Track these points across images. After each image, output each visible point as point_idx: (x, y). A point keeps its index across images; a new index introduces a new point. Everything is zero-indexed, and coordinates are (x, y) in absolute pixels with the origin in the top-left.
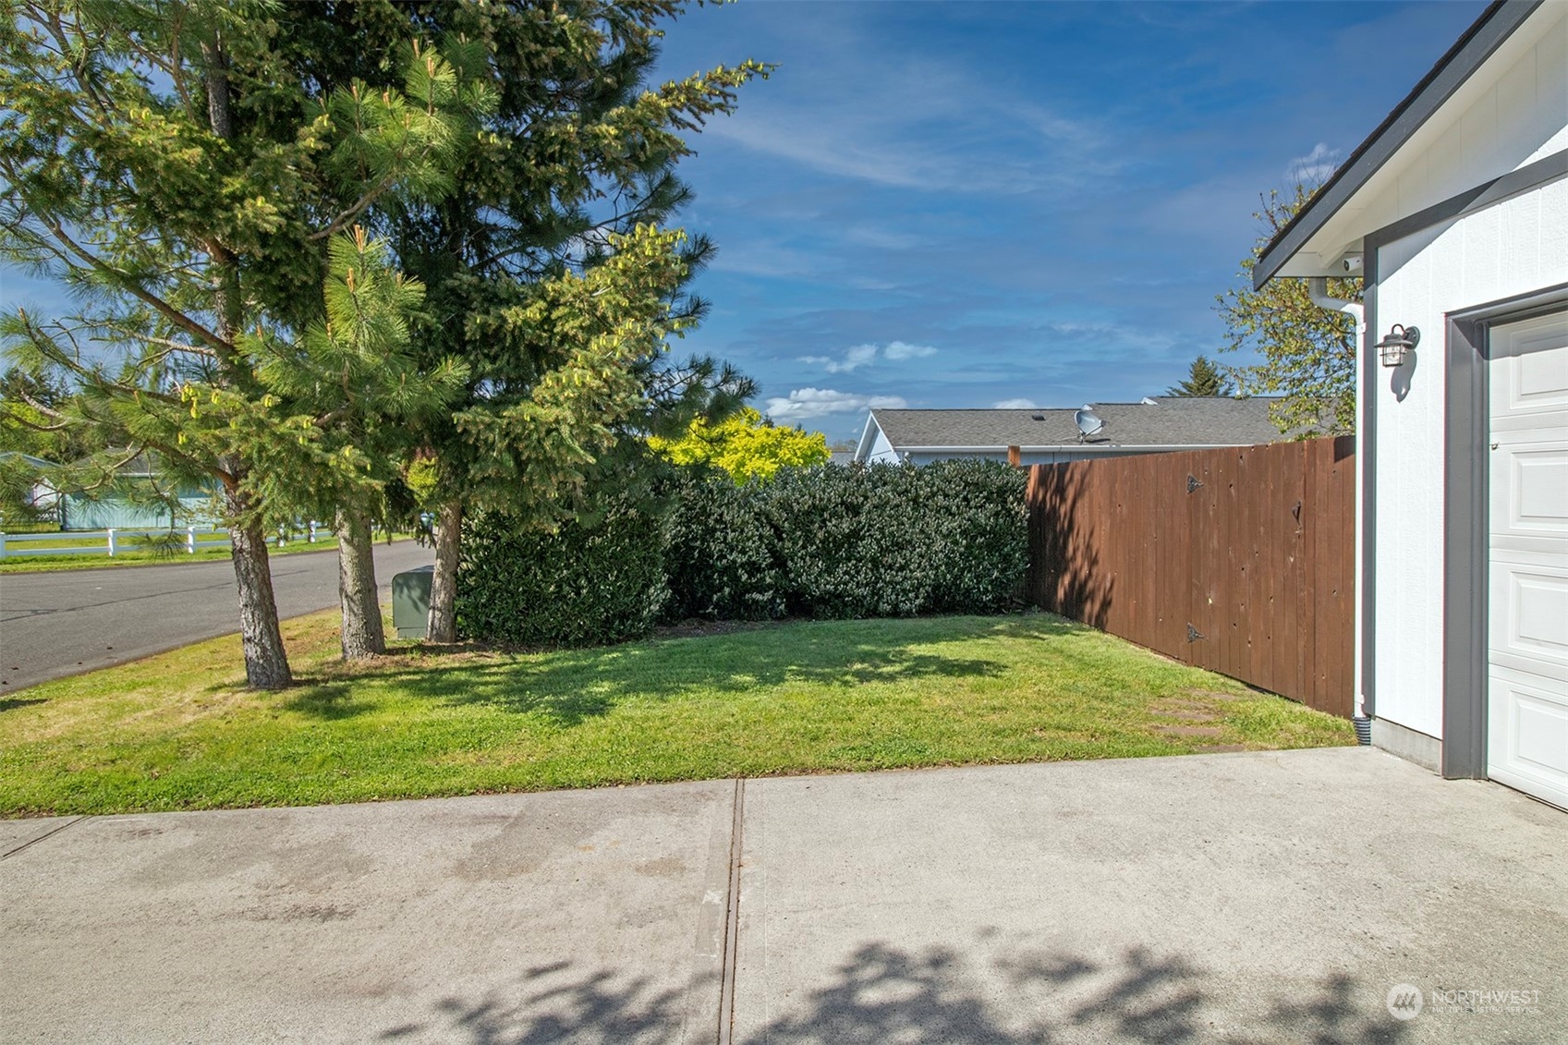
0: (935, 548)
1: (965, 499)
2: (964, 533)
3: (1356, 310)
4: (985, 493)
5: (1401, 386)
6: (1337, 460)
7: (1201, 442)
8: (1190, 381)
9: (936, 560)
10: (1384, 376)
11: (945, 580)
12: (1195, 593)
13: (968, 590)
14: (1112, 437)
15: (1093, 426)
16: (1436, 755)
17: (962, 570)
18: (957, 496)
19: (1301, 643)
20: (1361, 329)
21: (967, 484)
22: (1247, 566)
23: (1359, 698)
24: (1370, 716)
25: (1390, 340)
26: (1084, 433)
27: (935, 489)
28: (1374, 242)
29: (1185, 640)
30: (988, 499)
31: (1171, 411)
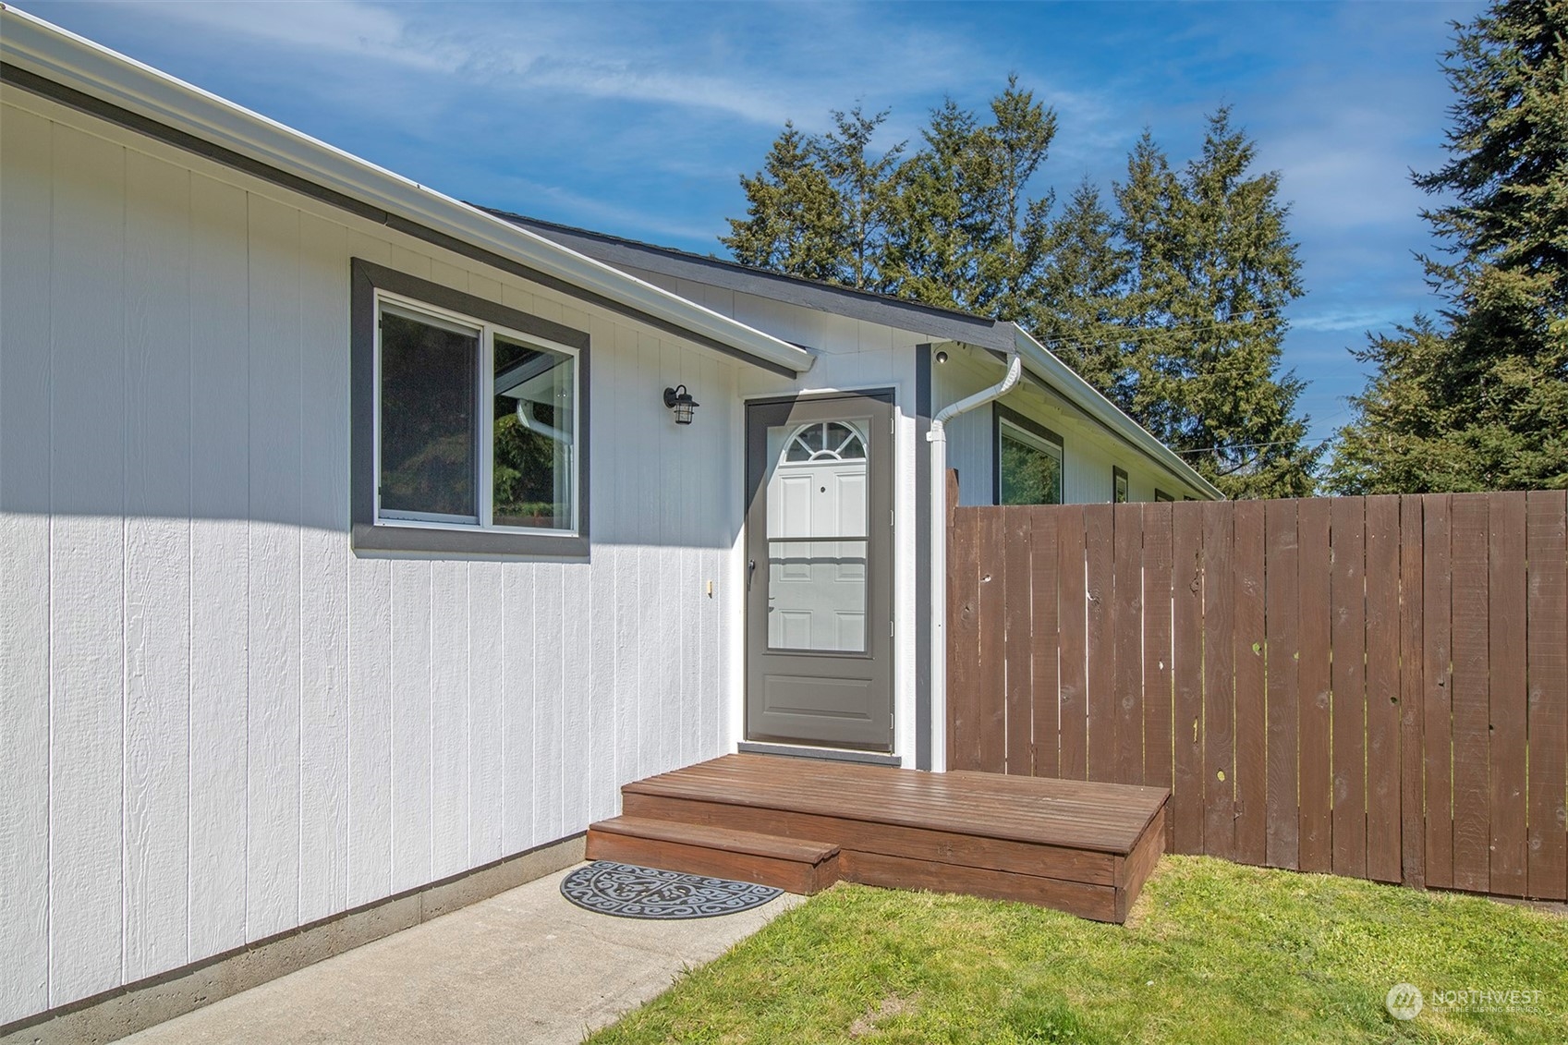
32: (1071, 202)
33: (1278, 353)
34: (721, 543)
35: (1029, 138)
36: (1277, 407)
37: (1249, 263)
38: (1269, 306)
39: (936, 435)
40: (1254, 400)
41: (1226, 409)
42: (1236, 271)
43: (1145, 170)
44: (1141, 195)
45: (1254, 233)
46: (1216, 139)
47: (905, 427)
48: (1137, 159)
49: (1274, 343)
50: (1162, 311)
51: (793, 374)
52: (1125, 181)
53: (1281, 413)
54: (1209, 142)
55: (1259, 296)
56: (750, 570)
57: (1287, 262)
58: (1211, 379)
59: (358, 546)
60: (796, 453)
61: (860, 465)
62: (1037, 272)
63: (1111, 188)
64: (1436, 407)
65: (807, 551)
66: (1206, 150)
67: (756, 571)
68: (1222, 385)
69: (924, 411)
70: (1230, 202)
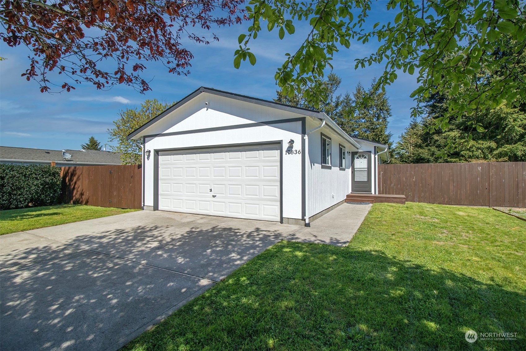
0: (32, 189)
1: (42, 175)
2: (42, 184)
3: (142, 146)
4: (49, 174)
5: (148, 158)
6: (138, 169)
7: (100, 162)
8: (89, 143)
9: (32, 192)
10: (146, 157)
11: (35, 197)
12: (111, 193)
13: (42, 200)
14: (74, 160)
15: (68, 156)
16: (152, 208)
17: (41, 195)
18: (40, 174)
19: (133, 199)
20: (143, 149)
21: (43, 171)
22: (122, 187)
23: (142, 203)
24: (144, 206)
25: (147, 152)
26: (65, 158)
27: (32, 172)
28: (145, 137)
29: (109, 203)
30: (49, 175)
31: (91, 154)
32: (344, 96)
33: (387, 128)
34: (349, 168)
35: (335, 83)
36: (387, 139)
37: (381, 109)
38: (385, 118)
39: (377, 156)
40: (383, 138)
41: (377, 139)
42: (379, 111)
43: (359, 90)
44: (359, 95)
45: (382, 103)
46: (374, 84)
47: (373, 156)
48: (358, 88)
49: (386, 126)
50: (363, 119)
51: (358, 149)
52: (355, 92)
53: (388, 140)
54: (372, 84)
55: (383, 116)
56: (352, 172)
57: (388, 109)
58: (374, 133)
59: (340, 170)
60: (357, 158)
61: (366, 159)
62: (337, 111)
63: (352, 93)
64: (423, 143)
65: (361, 169)
66: (372, 86)
67: (353, 172)
68: (376, 135)
69: (375, 154)
70: (377, 97)
